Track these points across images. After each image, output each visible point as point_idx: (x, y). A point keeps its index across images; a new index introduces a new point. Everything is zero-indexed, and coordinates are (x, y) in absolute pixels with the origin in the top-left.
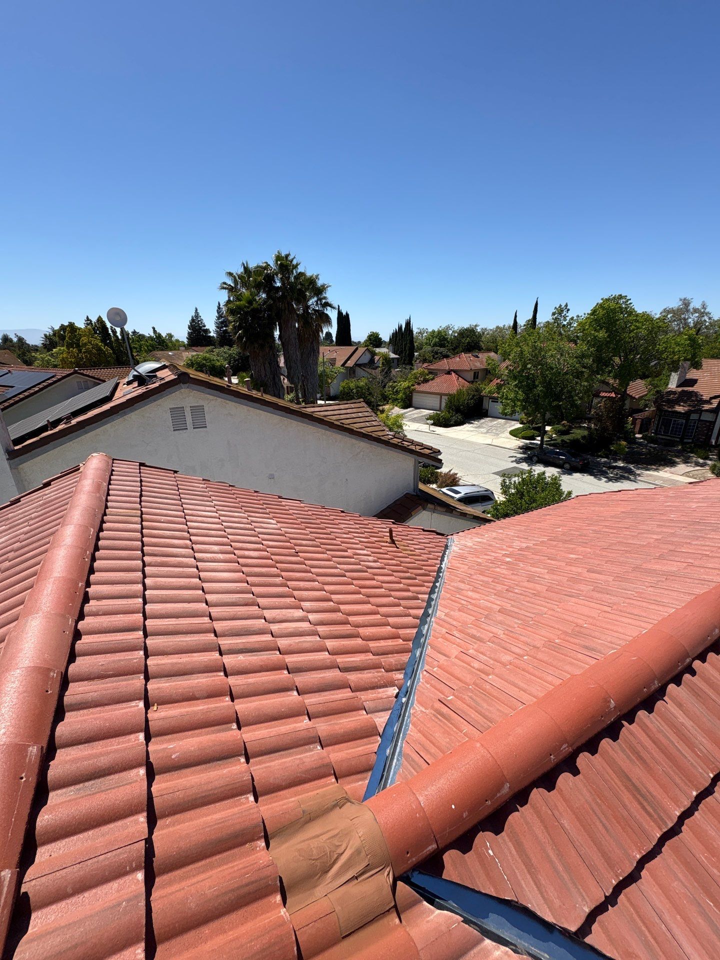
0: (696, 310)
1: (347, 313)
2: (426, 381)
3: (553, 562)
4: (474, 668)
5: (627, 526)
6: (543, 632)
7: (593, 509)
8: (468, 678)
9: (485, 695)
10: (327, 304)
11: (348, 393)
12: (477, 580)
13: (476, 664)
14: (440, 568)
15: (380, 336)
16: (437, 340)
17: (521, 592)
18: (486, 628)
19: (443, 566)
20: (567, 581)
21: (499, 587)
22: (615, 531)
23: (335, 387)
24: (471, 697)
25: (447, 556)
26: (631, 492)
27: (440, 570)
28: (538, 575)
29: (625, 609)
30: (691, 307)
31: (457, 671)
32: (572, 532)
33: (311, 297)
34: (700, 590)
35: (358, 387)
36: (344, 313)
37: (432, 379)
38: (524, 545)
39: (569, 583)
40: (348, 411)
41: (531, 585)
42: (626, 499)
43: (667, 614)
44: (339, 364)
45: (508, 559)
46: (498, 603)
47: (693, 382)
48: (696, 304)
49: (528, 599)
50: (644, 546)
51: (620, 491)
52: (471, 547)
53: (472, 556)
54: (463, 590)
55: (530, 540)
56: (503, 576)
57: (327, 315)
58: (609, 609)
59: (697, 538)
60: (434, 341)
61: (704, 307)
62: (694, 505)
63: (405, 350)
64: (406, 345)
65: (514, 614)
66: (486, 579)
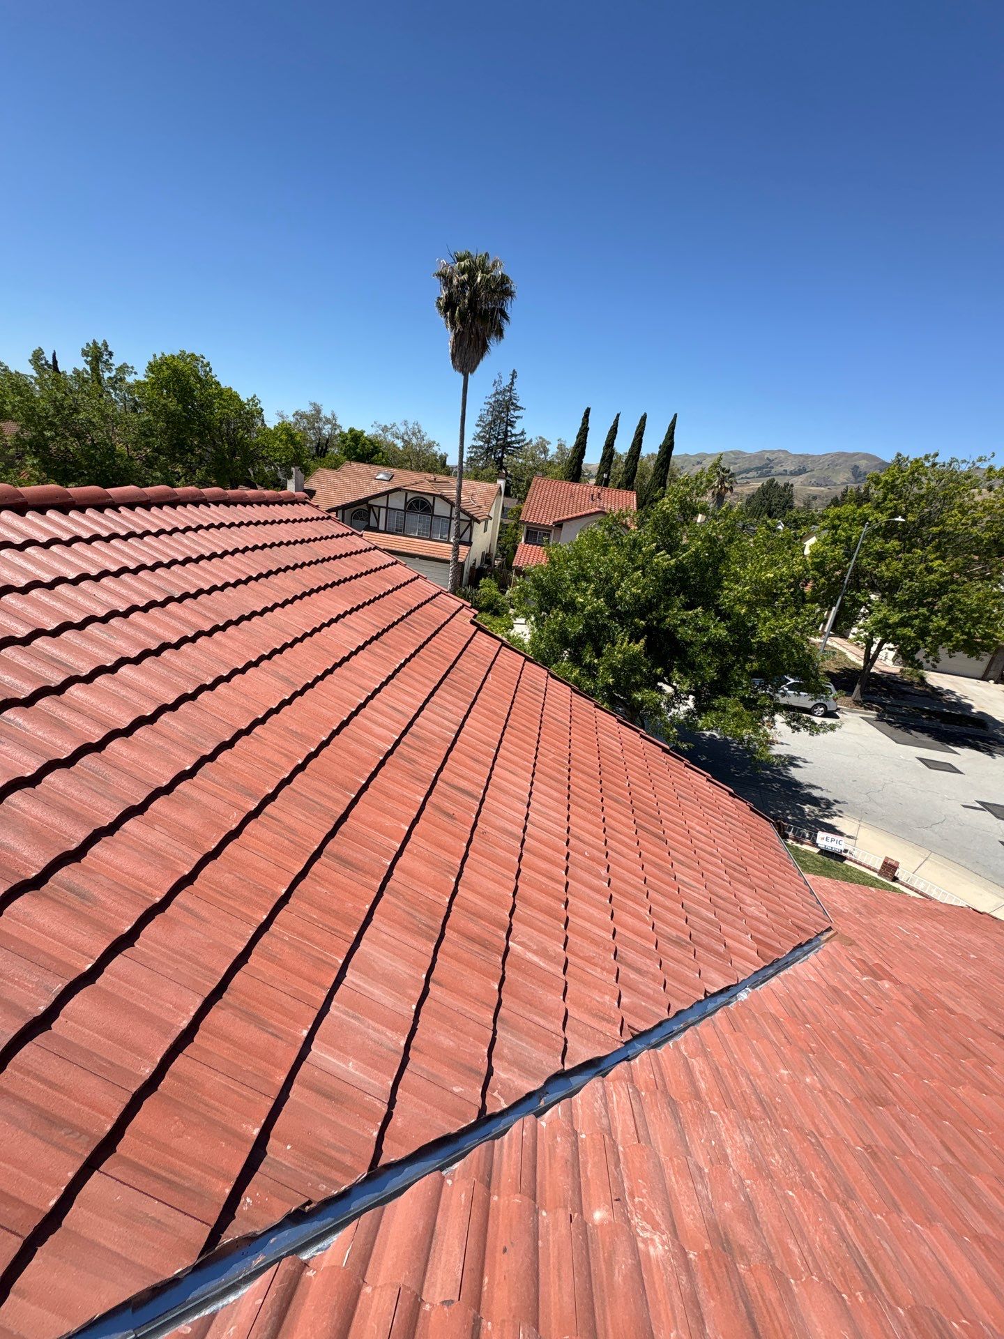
0: (328, 421)
30: (322, 416)
48: (326, 413)
61: (334, 419)
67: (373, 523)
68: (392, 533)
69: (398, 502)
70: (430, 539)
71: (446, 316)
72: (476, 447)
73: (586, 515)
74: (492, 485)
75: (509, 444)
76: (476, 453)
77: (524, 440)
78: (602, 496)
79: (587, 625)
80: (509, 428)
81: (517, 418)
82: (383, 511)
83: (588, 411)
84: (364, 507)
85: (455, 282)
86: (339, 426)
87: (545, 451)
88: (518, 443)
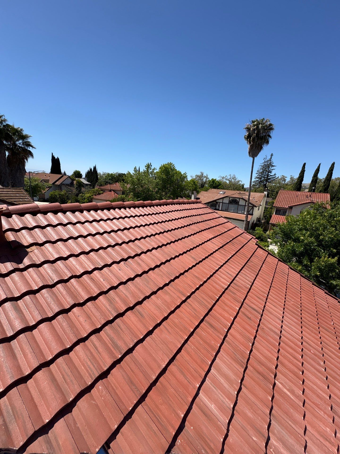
0: (205, 177)
1: (58, 158)
2: (99, 194)
11: (54, 198)
15: (81, 173)
30: (203, 175)
35: (60, 194)
37: (102, 193)
48: (205, 175)
60: (109, 178)
61: (207, 176)
64: (94, 178)
67: (217, 207)
68: (224, 211)
69: (226, 201)
70: (237, 213)
71: (247, 140)
72: (255, 181)
73: (304, 204)
74: (262, 194)
75: (269, 179)
76: (255, 183)
77: (276, 177)
78: (312, 196)
79: (305, 248)
80: (269, 174)
81: (272, 170)
82: (221, 204)
83: (305, 164)
84: (215, 203)
85: (251, 129)
86: (209, 178)
87: (285, 180)
88: (273, 178)
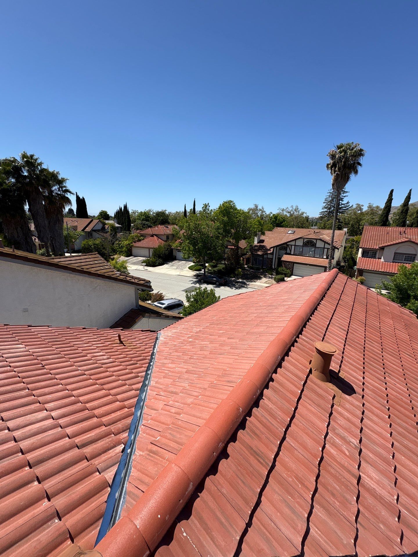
0: (260, 210)
1: (83, 198)
2: (139, 240)
3: (212, 337)
4: (172, 413)
5: (244, 312)
6: (208, 379)
7: (229, 304)
8: (168, 420)
9: (178, 428)
10: (67, 191)
11: (87, 248)
12: (174, 356)
13: (173, 410)
14: (153, 352)
15: (108, 213)
16: (144, 217)
17: (197, 357)
18: (179, 385)
19: (155, 351)
20: (219, 346)
21: (186, 357)
22: (238, 315)
23: (78, 244)
24: (170, 434)
25: (158, 344)
26: (244, 294)
27: (153, 354)
28: (205, 346)
29: (244, 356)
30: (258, 208)
31: (162, 419)
32: (221, 318)
33: (54, 185)
34: (272, 338)
35: (95, 244)
36: (81, 197)
37: (143, 240)
38: (198, 330)
39: (220, 347)
40: (87, 260)
41: (202, 352)
42: (242, 298)
43: (261, 354)
44: (80, 229)
45: (190, 340)
46: (186, 367)
47: (262, 241)
48: (260, 207)
49: (200, 361)
50: (250, 321)
51: (240, 294)
52: (171, 336)
53: (171, 341)
54: (166, 364)
55: (201, 326)
56: (188, 350)
57: (67, 198)
58: (237, 357)
59: (270, 313)
60: (142, 217)
61: (263, 209)
62: (268, 297)
63: (125, 222)
64: (125, 219)
65: (193, 372)
66: (179, 354)
67: (288, 251)
68: (297, 255)
69: (300, 243)
70: (314, 257)
71: (331, 170)
73: (399, 243)
74: (341, 231)
75: (340, 208)
78: (406, 232)
81: (345, 196)
82: (293, 247)
83: (392, 191)
84: (285, 245)
88: (346, 207)
